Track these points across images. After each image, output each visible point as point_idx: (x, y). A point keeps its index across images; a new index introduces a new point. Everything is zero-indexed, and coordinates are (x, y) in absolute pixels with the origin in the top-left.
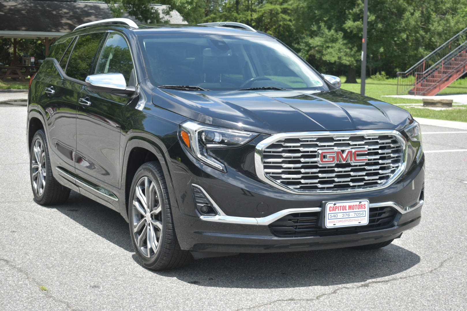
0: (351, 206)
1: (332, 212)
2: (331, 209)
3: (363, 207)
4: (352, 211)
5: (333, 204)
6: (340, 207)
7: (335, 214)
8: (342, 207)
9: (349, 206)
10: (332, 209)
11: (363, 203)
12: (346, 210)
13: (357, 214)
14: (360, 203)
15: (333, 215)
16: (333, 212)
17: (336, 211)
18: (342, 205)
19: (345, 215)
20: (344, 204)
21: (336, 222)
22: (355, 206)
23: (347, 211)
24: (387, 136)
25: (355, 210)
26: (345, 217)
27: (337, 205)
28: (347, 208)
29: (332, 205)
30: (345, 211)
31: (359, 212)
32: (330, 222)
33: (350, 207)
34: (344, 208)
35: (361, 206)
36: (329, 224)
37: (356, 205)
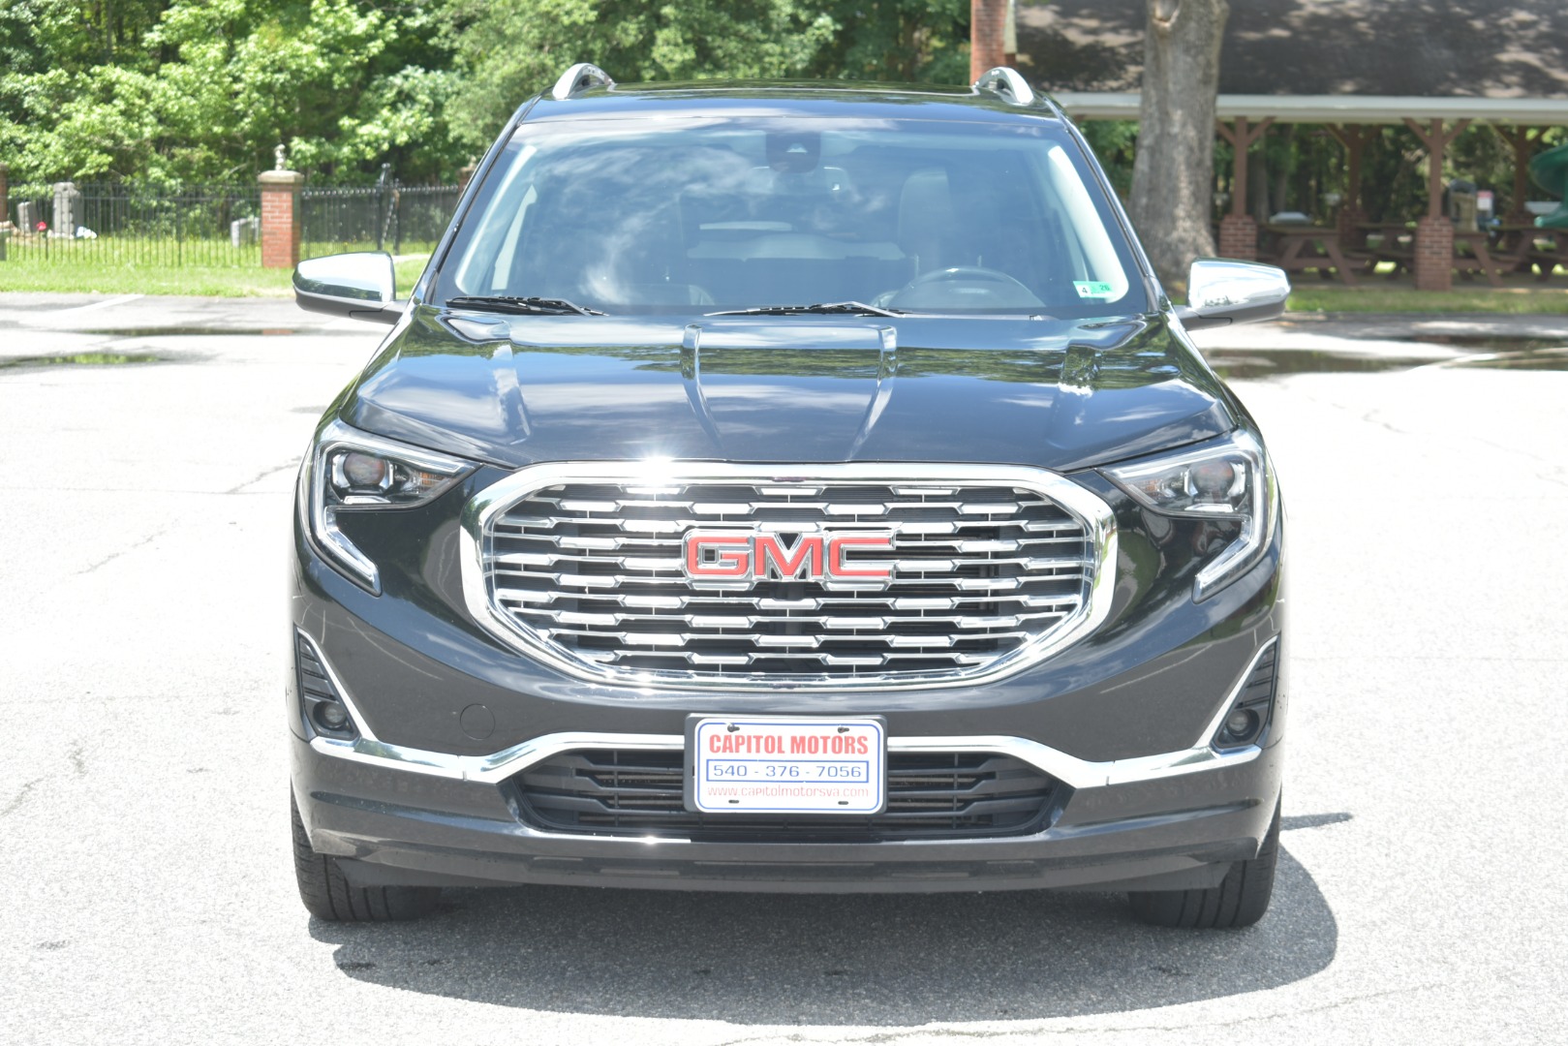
0: (802, 739)
1: (720, 755)
2: (716, 744)
3: (857, 745)
4: (807, 756)
5: (726, 727)
6: (754, 741)
7: (736, 764)
8: (762, 741)
9: (794, 739)
10: (721, 744)
11: (854, 732)
12: (780, 751)
13: (833, 772)
14: (840, 730)
15: (725, 765)
16: (728, 755)
17: (737, 751)
18: (764, 731)
19: (778, 771)
20: (775, 731)
21: (739, 792)
22: (821, 742)
23: (788, 755)
24: (1009, 490)
25: (820, 756)
26: (777, 777)
27: (744, 731)
28: (787, 745)
29: (723, 731)
30: (776, 755)
31: (838, 765)
32: (712, 792)
33: (798, 744)
34: (773, 744)
35: (843, 744)
36: (711, 796)
37: (825, 739)
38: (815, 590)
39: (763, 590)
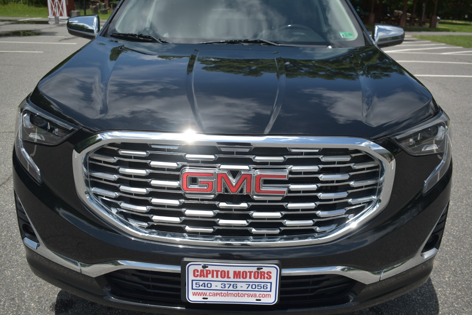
0: (239, 272)
1: (198, 278)
2: (196, 273)
3: (266, 275)
4: (242, 280)
5: (201, 266)
6: (215, 273)
7: (206, 283)
8: (219, 273)
9: (235, 272)
10: (199, 273)
11: (265, 270)
12: (228, 277)
13: (254, 287)
14: (258, 269)
15: (201, 283)
16: (202, 278)
17: (207, 277)
18: (221, 269)
19: (227, 286)
20: (226, 269)
21: (208, 294)
22: (248, 274)
23: (232, 279)
25: (248, 279)
26: (226, 289)
27: (210, 268)
28: (231, 275)
29: (200, 268)
30: (226, 279)
31: (257, 284)
32: (194, 294)
33: (237, 274)
34: (225, 274)
35: (259, 274)
36: (193, 297)
37: (250, 272)
38: (247, 199)
39: (221, 198)
